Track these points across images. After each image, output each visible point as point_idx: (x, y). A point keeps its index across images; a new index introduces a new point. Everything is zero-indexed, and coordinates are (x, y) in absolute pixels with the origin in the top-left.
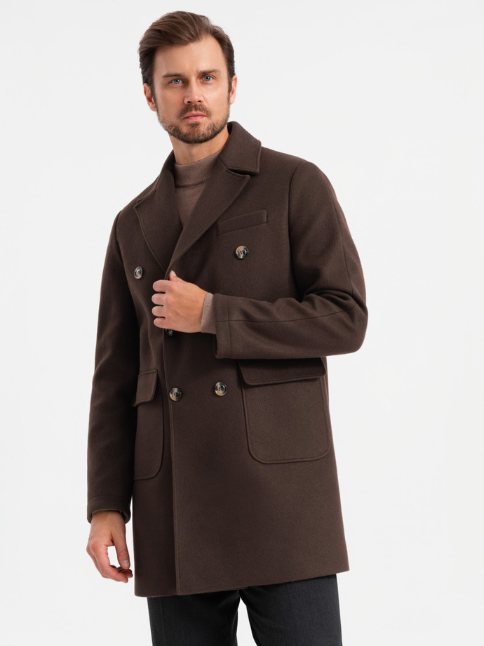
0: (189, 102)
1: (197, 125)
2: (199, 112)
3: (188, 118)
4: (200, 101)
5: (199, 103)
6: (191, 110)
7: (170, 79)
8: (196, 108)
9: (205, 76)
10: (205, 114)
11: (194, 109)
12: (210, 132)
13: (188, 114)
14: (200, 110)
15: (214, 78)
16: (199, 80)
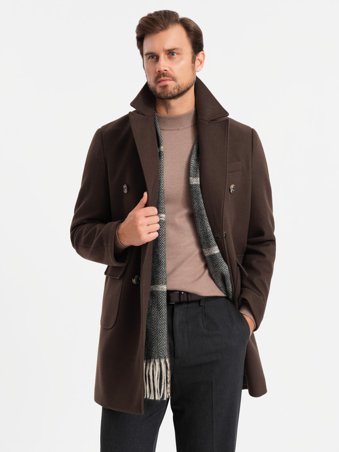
0: (159, 71)
1: (166, 86)
2: (166, 78)
3: (159, 82)
4: (166, 70)
5: (165, 72)
6: (161, 77)
7: (148, 56)
8: (164, 75)
9: (171, 53)
10: (171, 79)
11: (162, 76)
12: (176, 91)
13: (159, 80)
14: (167, 76)
15: (178, 54)
16: (166, 56)
